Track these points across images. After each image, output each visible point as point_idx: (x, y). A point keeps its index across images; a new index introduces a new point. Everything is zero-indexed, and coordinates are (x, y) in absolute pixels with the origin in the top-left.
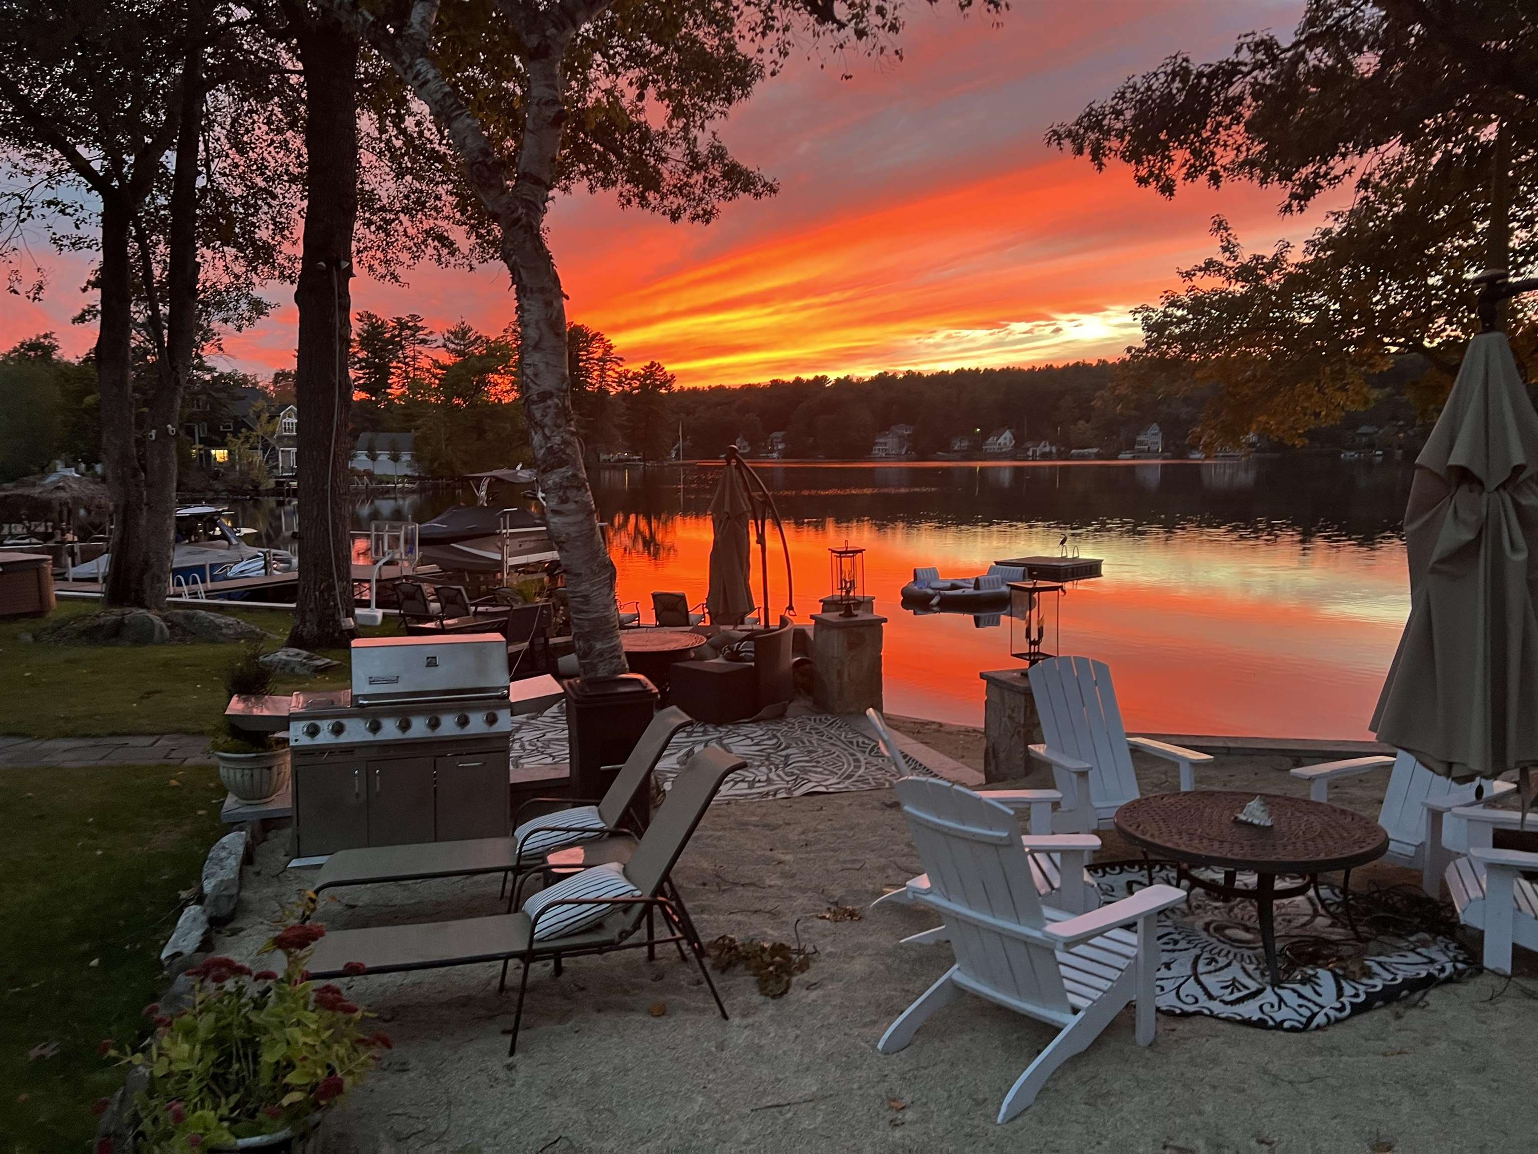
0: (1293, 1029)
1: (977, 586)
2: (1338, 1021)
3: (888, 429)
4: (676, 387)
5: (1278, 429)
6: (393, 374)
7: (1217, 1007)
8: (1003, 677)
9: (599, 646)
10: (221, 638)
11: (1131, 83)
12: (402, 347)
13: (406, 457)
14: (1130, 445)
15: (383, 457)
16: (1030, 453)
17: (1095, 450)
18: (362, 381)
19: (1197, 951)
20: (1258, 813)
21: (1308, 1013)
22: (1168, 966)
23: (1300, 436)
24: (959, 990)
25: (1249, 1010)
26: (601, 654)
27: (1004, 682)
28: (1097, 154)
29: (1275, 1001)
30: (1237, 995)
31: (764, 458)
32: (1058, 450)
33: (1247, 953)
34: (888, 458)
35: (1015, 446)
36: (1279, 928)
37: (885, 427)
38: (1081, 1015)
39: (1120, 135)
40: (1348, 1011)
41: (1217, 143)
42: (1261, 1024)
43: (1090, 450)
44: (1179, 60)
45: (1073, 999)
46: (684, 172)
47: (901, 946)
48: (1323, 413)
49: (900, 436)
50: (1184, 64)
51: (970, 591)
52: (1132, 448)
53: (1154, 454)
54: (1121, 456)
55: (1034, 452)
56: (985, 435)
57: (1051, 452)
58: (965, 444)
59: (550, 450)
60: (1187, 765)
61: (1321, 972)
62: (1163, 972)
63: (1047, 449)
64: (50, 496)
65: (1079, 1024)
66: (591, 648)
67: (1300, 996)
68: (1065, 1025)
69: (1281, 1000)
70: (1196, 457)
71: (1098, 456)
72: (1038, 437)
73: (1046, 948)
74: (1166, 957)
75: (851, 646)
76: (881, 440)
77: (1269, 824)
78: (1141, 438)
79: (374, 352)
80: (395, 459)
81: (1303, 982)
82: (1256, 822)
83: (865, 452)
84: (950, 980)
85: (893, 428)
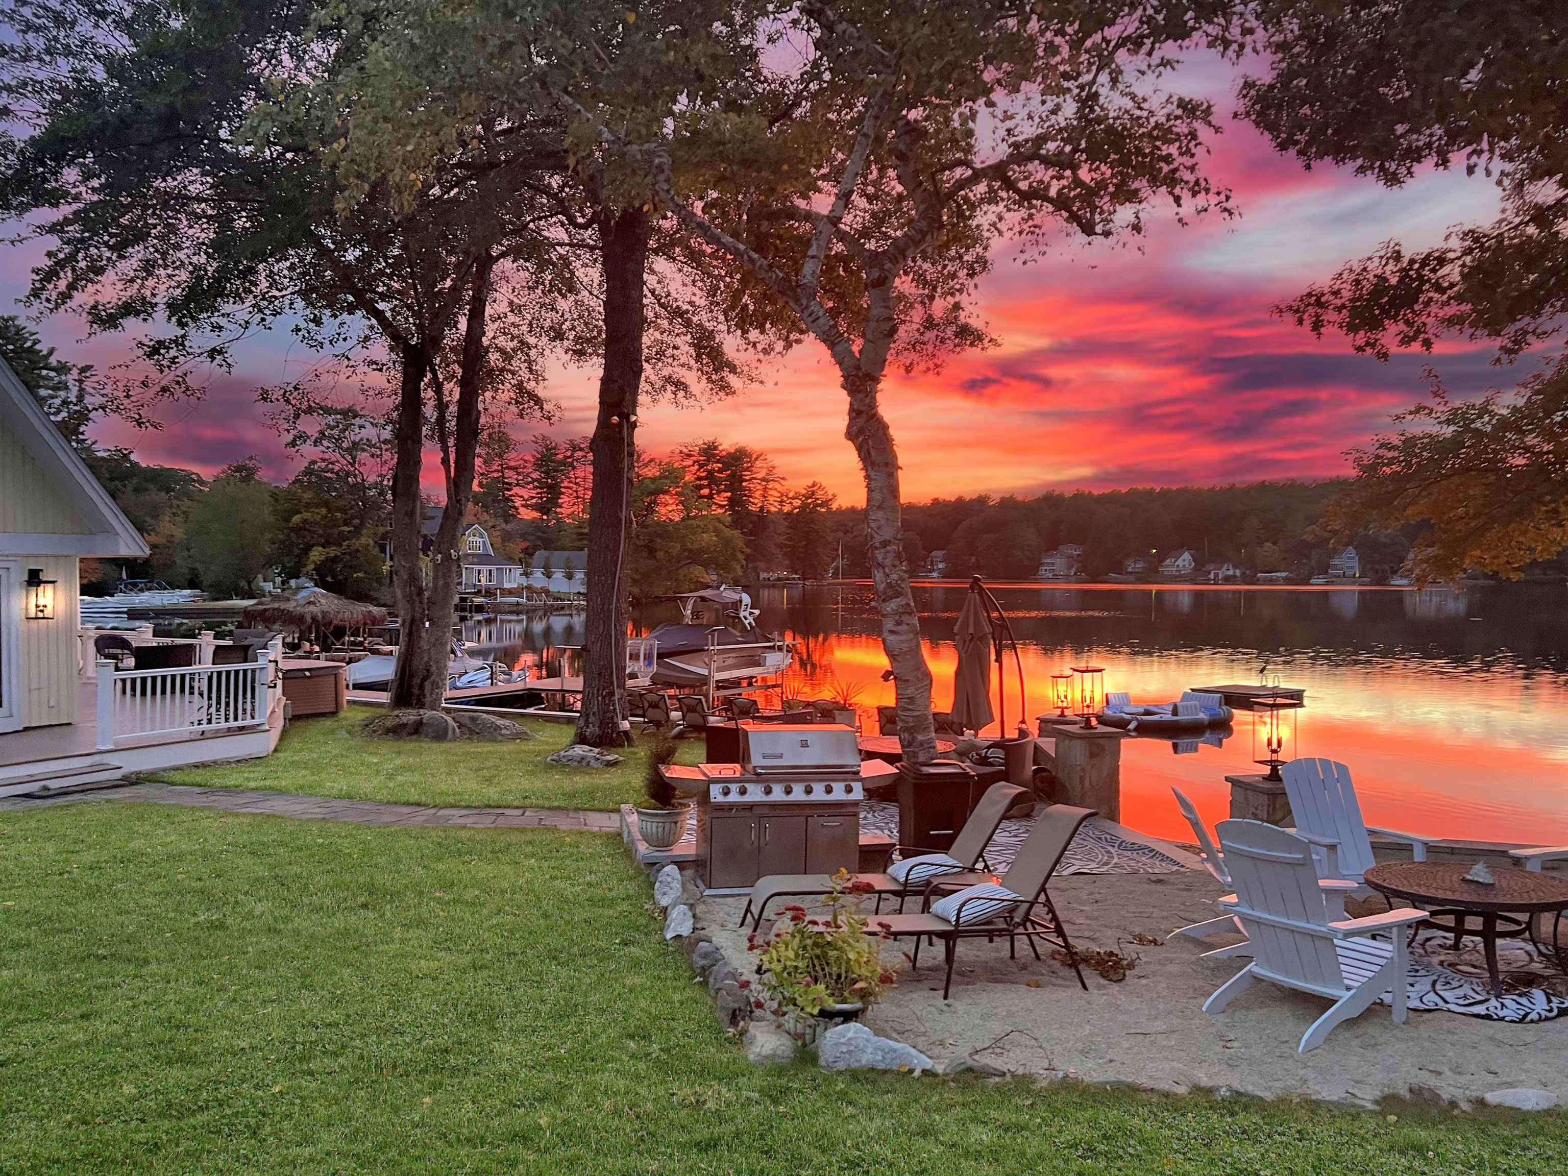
0: (1512, 1021)
1: (1175, 712)
2: (1547, 1019)
3: (1056, 549)
4: (834, 506)
5: (1492, 563)
6: (563, 493)
7: (1452, 1007)
8: (1247, 780)
9: (920, 738)
10: (500, 738)
11: (1348, 266)
12: (574, 468)
13: (580, 575)
14: (1324, 569)
15: (558, 575)
16: (1212, 576)
17: (1284, 574)
18: (534, 501)
19: (1435, 977)
20: (1482, 874)
21: (1523, 1013)
22: (1412, 985)
23: (1516, 569)
24: (1257, 979)
25: (1480, 1009)
26: (921, 744)
27: (1249, 784)
28: (1317, 325)
29: (1499, 1006)
30: (1467, 1002)
31: (923, 577)
32: (1243, 574)
33: (1475, 980)
34: (1056, 578)
35: (1195, 569)
36: (1501, 966)
37: (1053, 545)
38: (1352, 992)
39: (1339, 309)
40: (1555, 1012)
41: (1429, 315)
42: (1488, 1017)
43: (1278, 574)
44: (1392, 245)
45: (1346, 982)
46: (918, 330)
47: (1202, 959)
48: (1540, 548)
49: (1070, 557)
50: (1397, 248)
51: (1168, 717)
52: (1326, 572)
53: (1353, 580)
54: (1312, 581)
55: (1216, 575)
56: (1161, 558)
57: (1234, 576)
58: (1140, 565)
59: (889, 585)
60: (1420, 845)
61: (1534, 991)
62: (1410, 988)
63: (1231, 573)
64: (303, 610)
65: (1352, 997)
66: (914, 739)
67: (1518, 1003)
68: (1341, 997)
69: (1503, 1005)
70: (1399, 582)
71: (1287, 581)
72: (1219, 558)
73: (1327, 939)
74: (1411, 980)
75: (1092, 755)
76: (1049, 561)
77: (1491, 882)
78: (1335, 562)
79: (547, 473)
80: (570, 577)
81: (1520, 995)
82: (1481, 880)
83: (1029, 571)
84: (1250, 970)
85: (1060, 547)
